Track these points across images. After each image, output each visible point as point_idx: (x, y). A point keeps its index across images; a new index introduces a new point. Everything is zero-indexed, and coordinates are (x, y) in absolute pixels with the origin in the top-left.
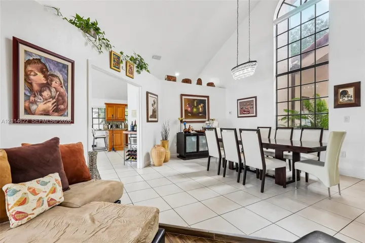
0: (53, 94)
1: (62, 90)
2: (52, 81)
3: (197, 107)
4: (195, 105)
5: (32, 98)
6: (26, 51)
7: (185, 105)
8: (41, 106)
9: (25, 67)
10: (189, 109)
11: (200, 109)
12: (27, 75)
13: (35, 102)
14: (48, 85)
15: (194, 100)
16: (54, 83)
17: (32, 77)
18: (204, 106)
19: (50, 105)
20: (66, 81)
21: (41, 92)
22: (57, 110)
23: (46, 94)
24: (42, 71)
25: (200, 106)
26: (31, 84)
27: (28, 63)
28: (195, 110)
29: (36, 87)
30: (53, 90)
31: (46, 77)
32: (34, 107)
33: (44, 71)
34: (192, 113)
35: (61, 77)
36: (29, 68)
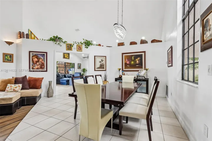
0: (40, 63)
1: (43, 62)
2: (39, 60)
3: (134, 60)
4: (133, 59)
5: (34, 65)
6: (32, 54)
7: (125, 60)
8: (36, 67)
9: (32, 57)
10: (128, 62)
11: (137, 62)
12: (32, 59)
13: (35, 66)
14: (38, 61)
15: (132, 56)
16: (40, 60)
17: (34, 60)
18: (140, 59)
19: (39, 66)
20: (44, 59)
21: (36, 63)
22: (41, 68)
23: (38, 64)
24: (37, 58)
25: (137, 59)
26: (34, 62)
27: (33, 56)
28: (132, 62)
29: (35, 62)
30: (40, 62)
31: (38, 59)
32: (34, 67)
33: (37, 57)
34: (130, 64)
35: (42, 58)
36: (33, 58)
